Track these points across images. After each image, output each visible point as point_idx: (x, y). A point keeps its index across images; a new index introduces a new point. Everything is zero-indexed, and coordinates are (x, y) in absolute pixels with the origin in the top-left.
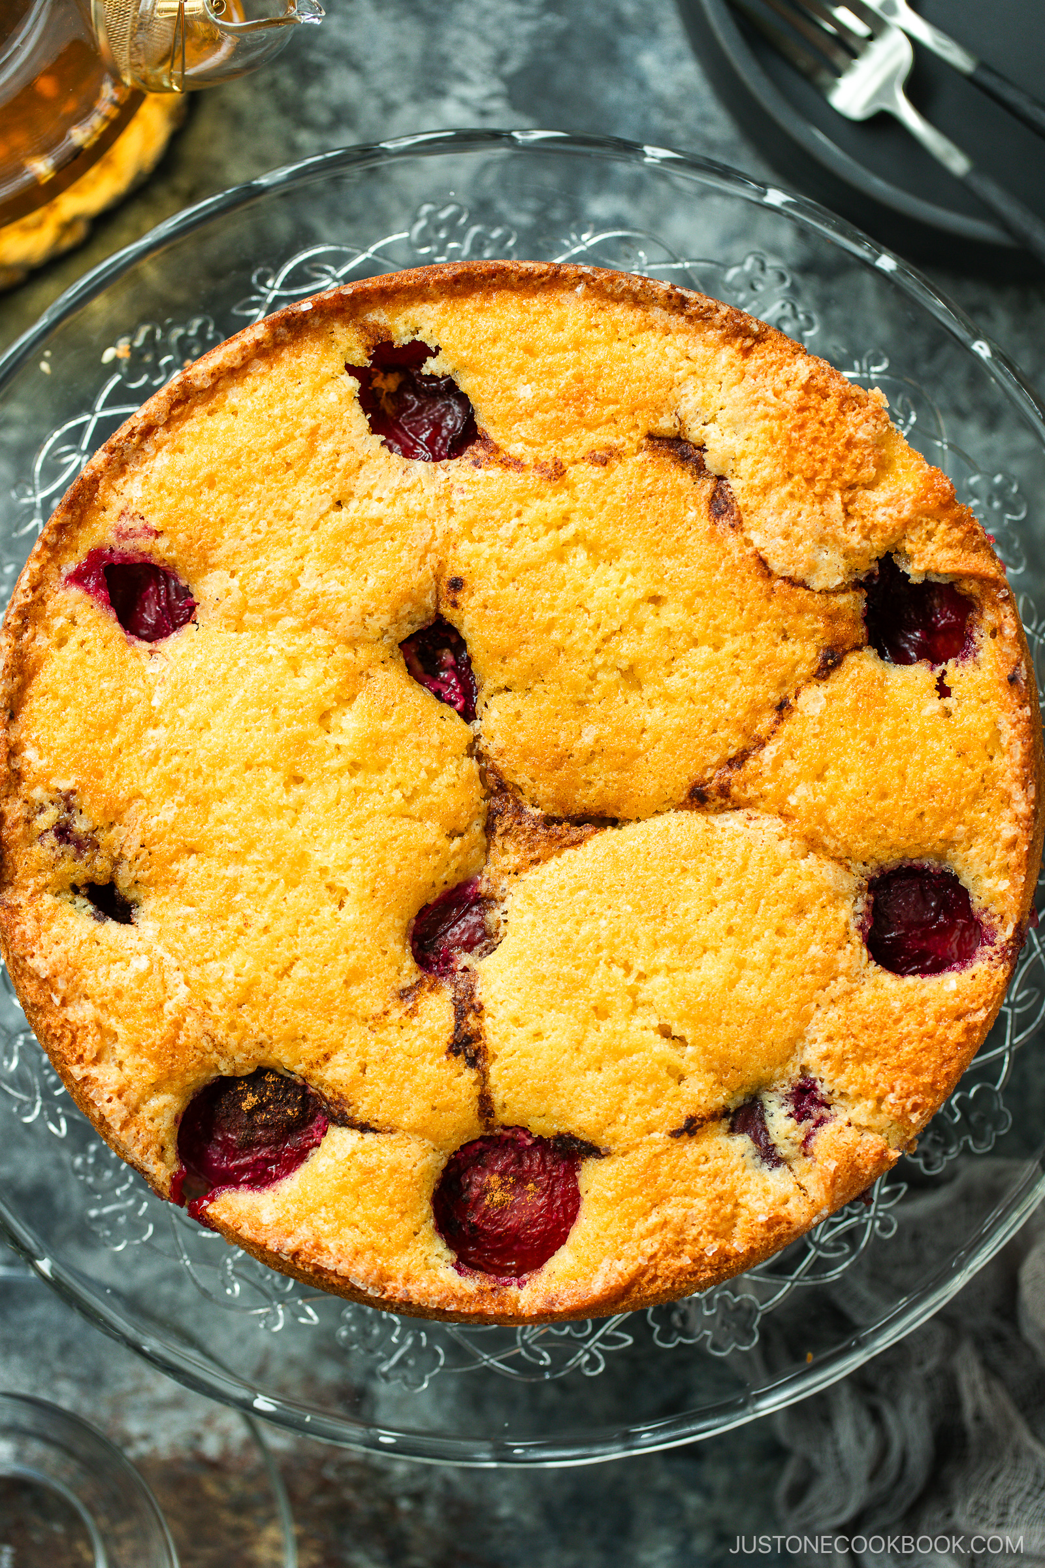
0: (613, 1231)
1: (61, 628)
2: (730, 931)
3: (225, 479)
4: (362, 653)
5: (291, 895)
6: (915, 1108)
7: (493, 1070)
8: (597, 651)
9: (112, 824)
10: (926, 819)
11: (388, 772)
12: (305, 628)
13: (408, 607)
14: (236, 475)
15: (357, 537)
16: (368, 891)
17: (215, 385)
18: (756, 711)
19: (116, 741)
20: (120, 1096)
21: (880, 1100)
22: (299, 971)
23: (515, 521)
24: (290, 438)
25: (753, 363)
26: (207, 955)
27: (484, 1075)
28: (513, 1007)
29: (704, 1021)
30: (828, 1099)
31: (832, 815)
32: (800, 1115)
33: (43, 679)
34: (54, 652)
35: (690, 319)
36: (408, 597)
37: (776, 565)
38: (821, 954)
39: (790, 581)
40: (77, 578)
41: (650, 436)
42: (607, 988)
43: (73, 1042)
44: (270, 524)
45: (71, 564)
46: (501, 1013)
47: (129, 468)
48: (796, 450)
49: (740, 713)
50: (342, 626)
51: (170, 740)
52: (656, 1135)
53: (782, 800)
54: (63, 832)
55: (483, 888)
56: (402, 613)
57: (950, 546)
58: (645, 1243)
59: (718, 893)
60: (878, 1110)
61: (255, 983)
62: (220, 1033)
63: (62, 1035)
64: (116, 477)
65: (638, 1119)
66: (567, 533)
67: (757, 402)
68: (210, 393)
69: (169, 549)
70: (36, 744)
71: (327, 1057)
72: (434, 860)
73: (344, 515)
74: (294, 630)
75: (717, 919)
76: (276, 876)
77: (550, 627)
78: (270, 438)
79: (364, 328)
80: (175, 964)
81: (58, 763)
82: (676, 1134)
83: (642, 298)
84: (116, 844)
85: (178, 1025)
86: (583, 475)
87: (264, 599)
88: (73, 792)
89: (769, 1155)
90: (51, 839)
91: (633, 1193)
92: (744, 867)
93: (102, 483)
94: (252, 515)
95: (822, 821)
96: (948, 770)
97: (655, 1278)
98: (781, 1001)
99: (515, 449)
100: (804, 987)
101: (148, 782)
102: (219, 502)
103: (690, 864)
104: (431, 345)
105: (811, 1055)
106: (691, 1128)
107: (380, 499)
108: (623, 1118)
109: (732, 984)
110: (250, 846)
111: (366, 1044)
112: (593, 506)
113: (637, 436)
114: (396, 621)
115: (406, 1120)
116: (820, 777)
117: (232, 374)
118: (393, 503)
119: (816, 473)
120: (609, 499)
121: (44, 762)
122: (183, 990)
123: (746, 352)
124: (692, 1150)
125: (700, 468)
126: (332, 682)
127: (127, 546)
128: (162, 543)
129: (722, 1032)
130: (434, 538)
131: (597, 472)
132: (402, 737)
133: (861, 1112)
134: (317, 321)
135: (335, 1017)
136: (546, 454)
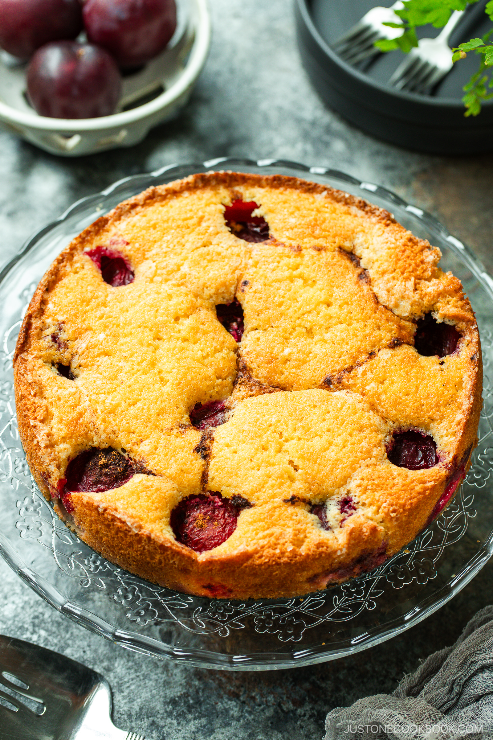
0: (248, 535)
1: (77, 268)
2: (329, 430)
3: (161, 226)
4: (199, 301)
5: (144, 377)
6: (394, 511)
7: (212, 462)
8: (299, 318)
9: (76, 339)
10: (424, 407)
11: (198, 344)
12: (179, 285)
13: (223, 289)
14: (165, 225)
15: (208, 257)
16: (177, 382)
17: (166, 195)
18: (359, 352)
19: (87, 308)
20: (48, 436)
21: (379, 508)
22: (139, 404)
23: (276, 264)
24: (191, 218)
25: (388, 229)
26: (101, 392)
27: (208, 464)
28: (228, 440)
29: (309, 460)
30: (356, 506)
31: (383, 397)
32: (342, 511)
33: (65, 281)
34: (72, 274)
35: (367, 213)
36: (224, 284)
37: (381, 300)
38: (367, 446)
39: (386, 307)
40: (90, 254)
41: (340, 248)
42: (270, 438)
43: (35, 411)
44: (174, 246)
45: (87, 249)
46: (221, 441)
47: (123, 217)
48: (399, 260)
49: (353, 351)
50: (193, 288)
51: (110, 312)
52: (276, 500)
53: (364, 388)
54: (54, 338)
55: (226, 404)
56: (220, 291)
57: (456, 307)
58: (261, 541)
59: (327, 416)
60: (377, 512)
61: (118, 405)
62: (98, 422)
63: (30, 408)
64: (116, 221)
65: (270, 491)
66: (295, 273)
67: (387, 243)
68: (164, 198)
69: (130, 250)
70: (54, 303)
71: (141, 441)
72: (208, 383)
73: (205, 249)
74: (174, 285)
75: (324, 426)
76: (140, 368)
77: (280, 305)
78: (183, 216)
79: (233, 192)
80: (86, 394)
81: (61, 310)
82: (286, 501)
83: (348, 201)
84: (76, 347)
85: (81, 415)
86: (309, 253)
87: (164, 271)
88: (63, 323)
89: (325, 525)
90: (50, 338)
91: (260, 520)
92: (341, 409)
93: (110, 222)
94: (168, 241)
95: (378, 399)
96: (437, 389)
97: (261, 557)
98: (345, 460)
99: (283, 240)
100: (356, 457)
101: (96, 324)
102: (155, 234)
103: (318, 404)
104: (258, 204)
105: (352, 485)
106: (293, 501)
107: (222, 247)
108: (264, 490)
109: (325, 450)
110: (132, 356)
111: (160, 439)
112: (310, 263)
113: (335, 245)
114: (216, 294)
115: (169, 472)
116: (382, 383)
117: (175, 193)
118: (227, 249)
119: (405, 269)
120: (317, 262)
121: (55, 309)
122: (88, 403)
123: (387, 225)
124: (291, 510)
125: (358, 265)
126: (183, 306)
127: (113, 248)
128: (129, 248)
129: (316, 467)
130: (240, 264)
131: (315, 253)
132: (207, 333)
133: (369, 511)
134: (214, 183)
135: (149, 425)
136: (295, 243)
